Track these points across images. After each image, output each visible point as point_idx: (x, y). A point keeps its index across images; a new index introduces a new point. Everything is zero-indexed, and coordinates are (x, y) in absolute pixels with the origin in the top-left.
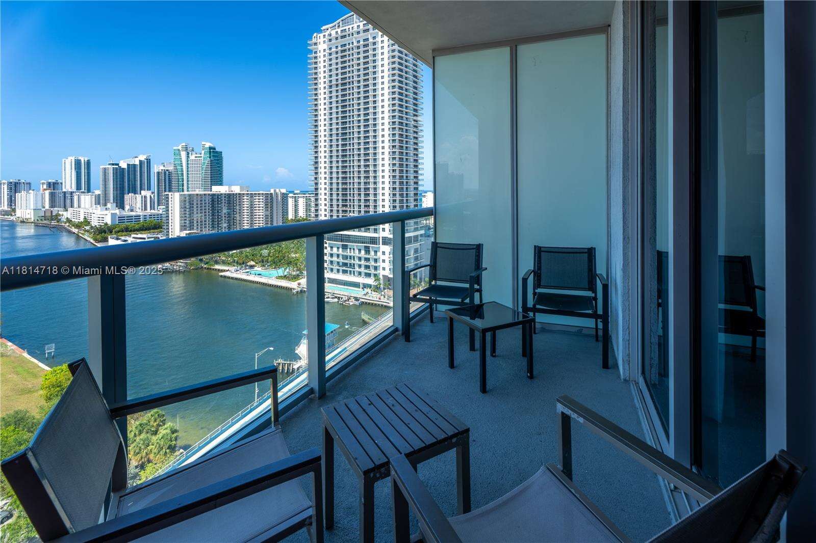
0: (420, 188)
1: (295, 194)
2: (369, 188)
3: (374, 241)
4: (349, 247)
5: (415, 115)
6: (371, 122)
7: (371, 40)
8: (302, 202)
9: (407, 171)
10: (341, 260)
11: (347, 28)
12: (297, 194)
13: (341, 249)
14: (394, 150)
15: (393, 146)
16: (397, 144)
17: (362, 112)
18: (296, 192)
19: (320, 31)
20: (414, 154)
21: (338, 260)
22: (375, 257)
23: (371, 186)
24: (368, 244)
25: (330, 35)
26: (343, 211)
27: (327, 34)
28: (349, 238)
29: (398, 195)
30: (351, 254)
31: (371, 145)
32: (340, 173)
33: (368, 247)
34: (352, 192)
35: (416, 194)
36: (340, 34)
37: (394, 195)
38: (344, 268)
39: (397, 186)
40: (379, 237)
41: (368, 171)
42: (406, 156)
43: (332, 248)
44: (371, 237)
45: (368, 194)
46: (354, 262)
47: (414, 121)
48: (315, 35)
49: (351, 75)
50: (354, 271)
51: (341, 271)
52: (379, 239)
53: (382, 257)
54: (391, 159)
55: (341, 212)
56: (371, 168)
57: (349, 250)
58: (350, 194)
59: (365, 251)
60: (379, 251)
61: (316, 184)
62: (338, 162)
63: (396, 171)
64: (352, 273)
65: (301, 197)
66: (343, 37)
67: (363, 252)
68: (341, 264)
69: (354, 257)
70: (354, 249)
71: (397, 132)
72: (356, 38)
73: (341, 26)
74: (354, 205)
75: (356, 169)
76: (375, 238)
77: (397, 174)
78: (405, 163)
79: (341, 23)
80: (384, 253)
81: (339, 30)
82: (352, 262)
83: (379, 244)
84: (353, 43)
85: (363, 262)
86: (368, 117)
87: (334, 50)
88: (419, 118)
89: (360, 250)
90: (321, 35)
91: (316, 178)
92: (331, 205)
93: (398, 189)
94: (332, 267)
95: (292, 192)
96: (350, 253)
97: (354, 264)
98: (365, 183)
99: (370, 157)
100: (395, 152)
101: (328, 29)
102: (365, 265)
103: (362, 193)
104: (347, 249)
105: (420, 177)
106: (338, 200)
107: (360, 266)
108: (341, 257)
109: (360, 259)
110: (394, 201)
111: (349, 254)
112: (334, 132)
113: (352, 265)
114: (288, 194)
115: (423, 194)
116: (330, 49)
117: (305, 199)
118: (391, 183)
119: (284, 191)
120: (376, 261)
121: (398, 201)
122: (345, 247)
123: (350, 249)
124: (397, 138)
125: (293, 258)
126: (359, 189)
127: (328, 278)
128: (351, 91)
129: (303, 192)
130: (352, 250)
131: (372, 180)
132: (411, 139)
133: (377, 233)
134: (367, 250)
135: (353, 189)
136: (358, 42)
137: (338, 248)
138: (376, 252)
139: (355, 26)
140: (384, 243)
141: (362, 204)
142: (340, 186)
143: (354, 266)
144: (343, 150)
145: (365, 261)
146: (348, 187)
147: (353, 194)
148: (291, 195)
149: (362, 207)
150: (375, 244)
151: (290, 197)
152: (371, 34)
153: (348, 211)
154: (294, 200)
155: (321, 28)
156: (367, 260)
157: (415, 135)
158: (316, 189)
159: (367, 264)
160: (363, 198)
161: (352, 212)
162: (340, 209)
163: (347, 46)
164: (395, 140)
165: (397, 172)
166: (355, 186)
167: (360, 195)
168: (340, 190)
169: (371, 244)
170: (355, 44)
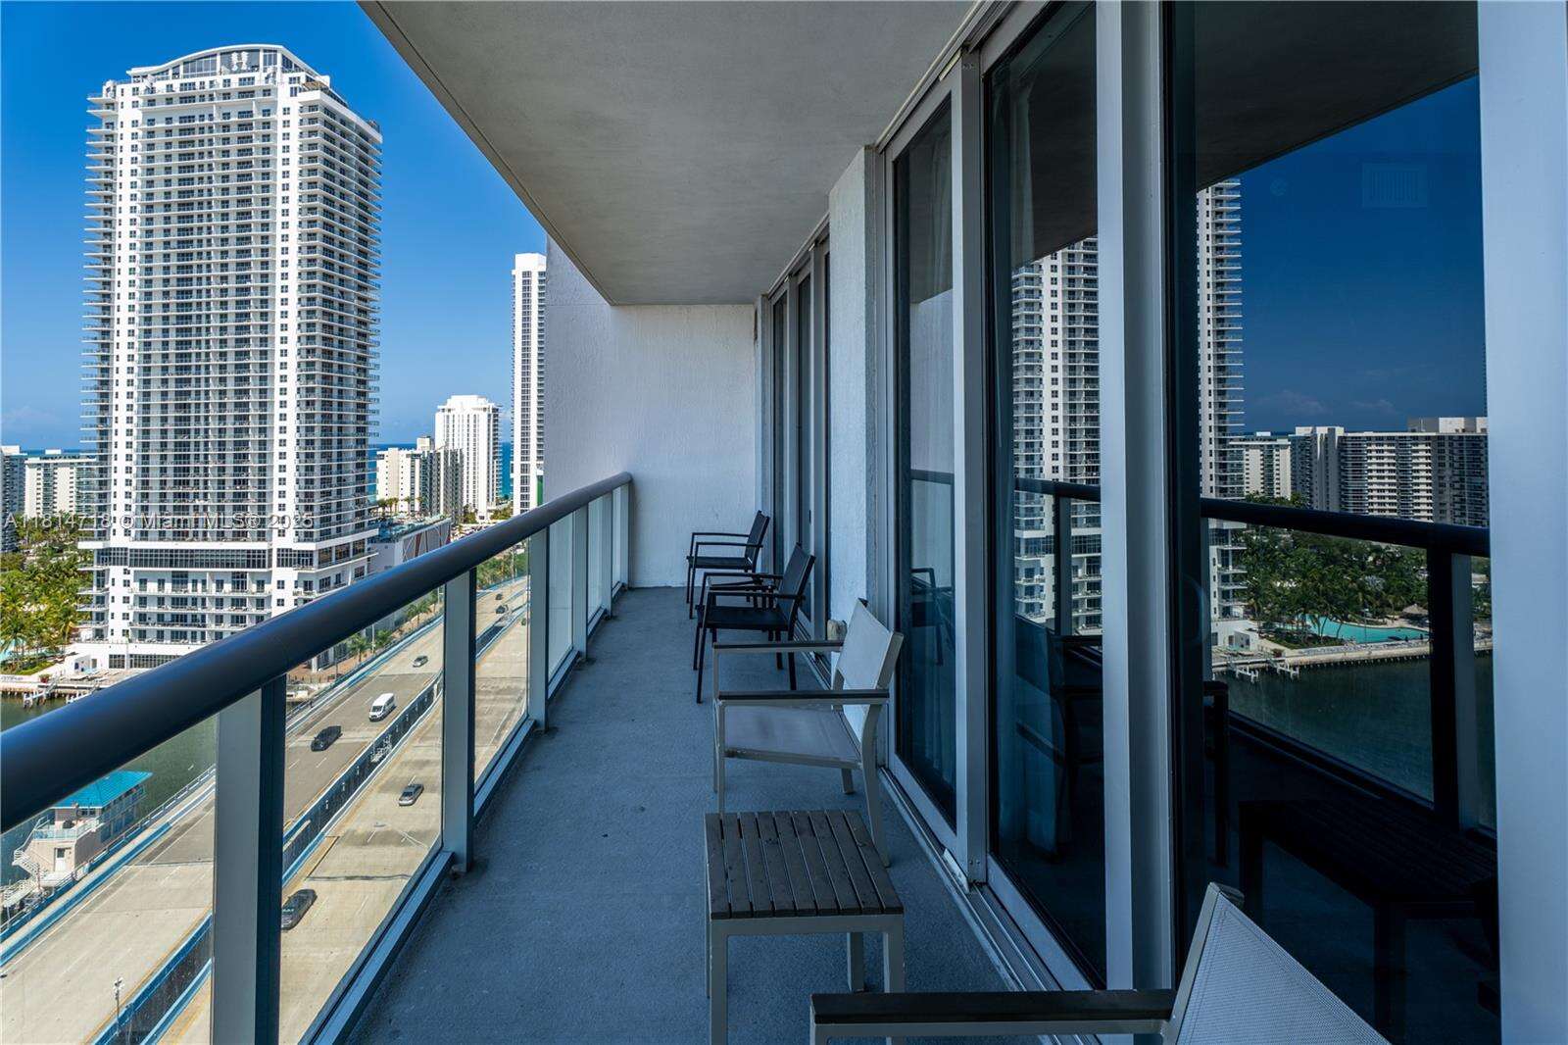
0: (371, 440)
1: (46, 458)
2: (246, 443)
3: (257, 559)
4: (190, 578)
5: (361, 288)
6: (254, 296)
7: (258, 116)
8: (65, 478)
9: (340, 404)
10: (169, 610)
11: (197, 80)
12: (52, 457)
13: (168, 586)
14: (310, 359)
15: (308, 351)
16: (318, 345)
17: (232, 272)
18: (48, 452)
19: (127, 79)
20: (358, 369)
21: (161, 611)
22: (258, 595)
23: (253, 437)
24: (243, 567)
25: (152, 90)
26: (177, 496)
27: (142, 86)
28: (192, 556)
29: (317, 457)
30: (195, 594)
31: (253, 347)
32: (171, 409)
33: (243, 575)
34: (202, 452)
35: (361, 454)
36: (178, 91)
37: (310, 456)
38: (177, 628)
39: (317, 436)
40: (270, 551)
41: (246, 404)
42: (339, 372)
43: (143, 582)
44: (249, 551)
45: (245, 456)
46: (204, 611)
47: (360, 298)
48: (109, 84)
49: (205, 186)
50: (203, 633)
51: (167, 635)
52: (270, 556)
53: (277, 594)
54: (303, 379)
55: (170, 497)
56: (254, 398)
57: (190, 585)
58: (197, 457)
59: (233, 583)
60: (270, 583)
61: (104, 433)
62: (165, 382)
63: (313, 404)
64: (199, 636)
65: (64, 465)
66: (184, 99)
67: (228, 587)
68: (168, 618)
69: (204, 600)
70: (204, 582)
71: (318, 320)
72: (219, 107)
73: (181, 73)
74: (206, 482)
75: (214, 399)
76: (259, 551)
77: (318, 410)
78: (336, 388)
79: (182, 68)
80: (281, 585)
81: (176, 84)
82: (200, 610)
83: (270, 566)
84: (211, 115)
85: (227, 610)
86: (248, 284)
87: (160, 125)
88: (370, 295)
89: (220, 584)
90: (128, 88)
91: (103, 421)
92: (145, 483)
93: (317, 444)
94: (143, 627)
95: (40, 454)
96: (195, 590)
97: (203, 616)
98: (237, 431)
99: (252, 374)
100: (313, 363)
101: (145, 77)
102: (233, 616)
103: (230, 452)
104: (186, 582)
105: (371, 418)
106: (163, 470)
107: (219, 619)
108: (168, 603)
109: (219, 602)
110: (309, 469)
111: (191, 593)
112: (157, 313)
113: (199, 617)
114: (21, 459)
115: (378, 453)
116: (151, 122)
117: (74, 470)
118: (303, 431)
119: (14, 450)
120: (260, 603)
121: (317, 470)
122: (180, 579)
123: (195, 582)
124: (318, 332)
125: (28, 615)
126: (222, 445)
127: (131, 656)
128: (205, 223)
129: (72, 453)
130: (200, 586)
131: (253, 424)
132: (351, 337)
133: (264, 540)
134: (239, 582)
135: (206, 443)
136: (227, 115)
137: (161, 582)
138: (261, 584)
139: (219, 79)
140: (281, 563)
141: (229, 478)
142: (171, 439)
143: (203, 620)
144: (180, 356)
145: (233, 605)
146: (192, 440)
147: (206, 456)
148: (36, 460)
149: (229, 483)
150: (259, 567)
151: (31, 466)
152: (258, 103)
153: (192, 497)
154: (42, 471)
155: (128, 72)
156: (239, 603)
157: (362, 330)
158: (104, 446)
159: (240, 612)
160: (230, 464)
161: (201, 496)
162: (170, 492)
163: (197, 122)
164: (314, 337)
165: (318, 405)
166: (212, 439)
167: (222, 457)
168: (171, 446)
169: (248, 567)
170: (218, 120)
